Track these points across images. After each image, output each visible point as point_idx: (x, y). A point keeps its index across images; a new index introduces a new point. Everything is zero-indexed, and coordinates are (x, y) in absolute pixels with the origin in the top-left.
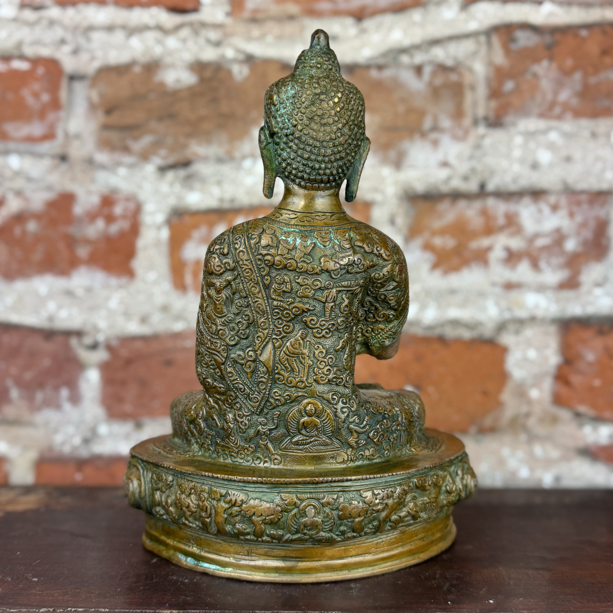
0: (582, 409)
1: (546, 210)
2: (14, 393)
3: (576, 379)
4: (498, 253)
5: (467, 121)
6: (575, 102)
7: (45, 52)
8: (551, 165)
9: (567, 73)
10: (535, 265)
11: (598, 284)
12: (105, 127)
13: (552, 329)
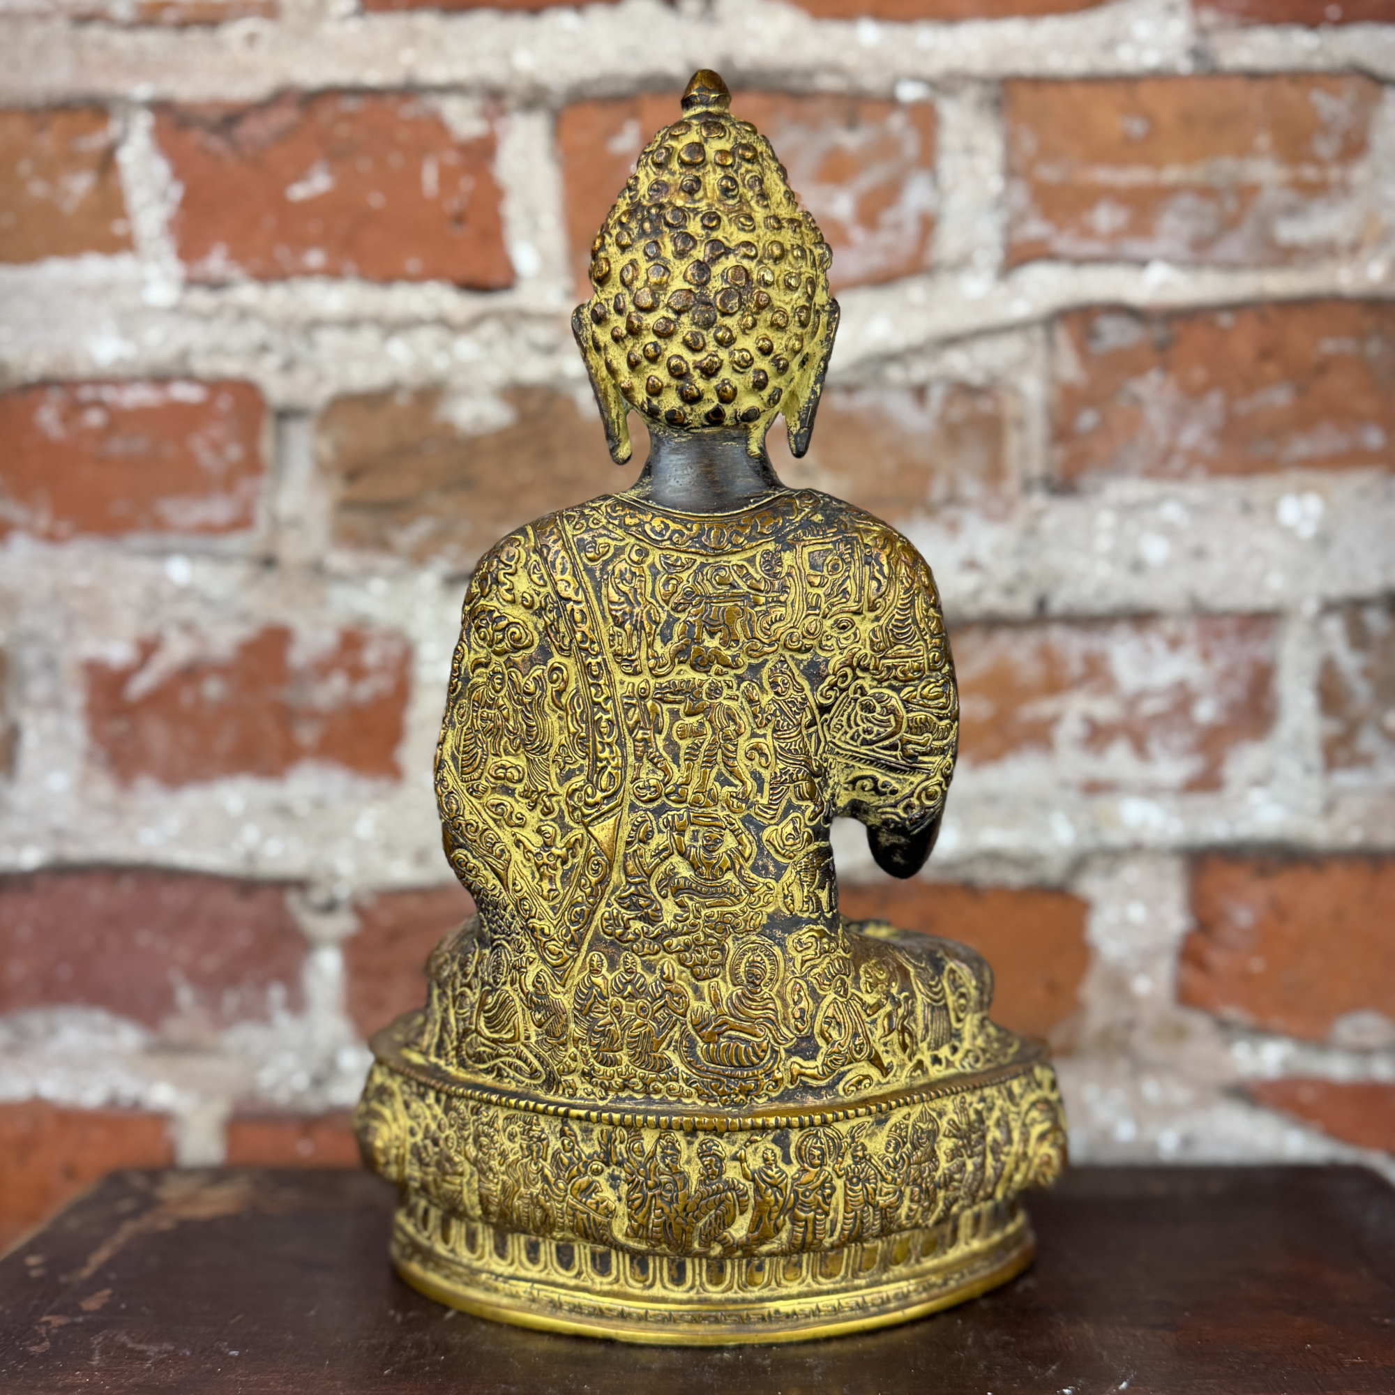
0: (1231, 1013)
1: (1158, 646)
2: (185, 996)
3: (1218, 959)
4: (1070, 729)
5: (1011, 485)
6: (1210, 448)
7: (232, 367)
8: (1169, 565)
9: (1194, 394)
10: (1140, 748)
11: (1259, 782)
12: (346, 505)
13: (1173, 868)
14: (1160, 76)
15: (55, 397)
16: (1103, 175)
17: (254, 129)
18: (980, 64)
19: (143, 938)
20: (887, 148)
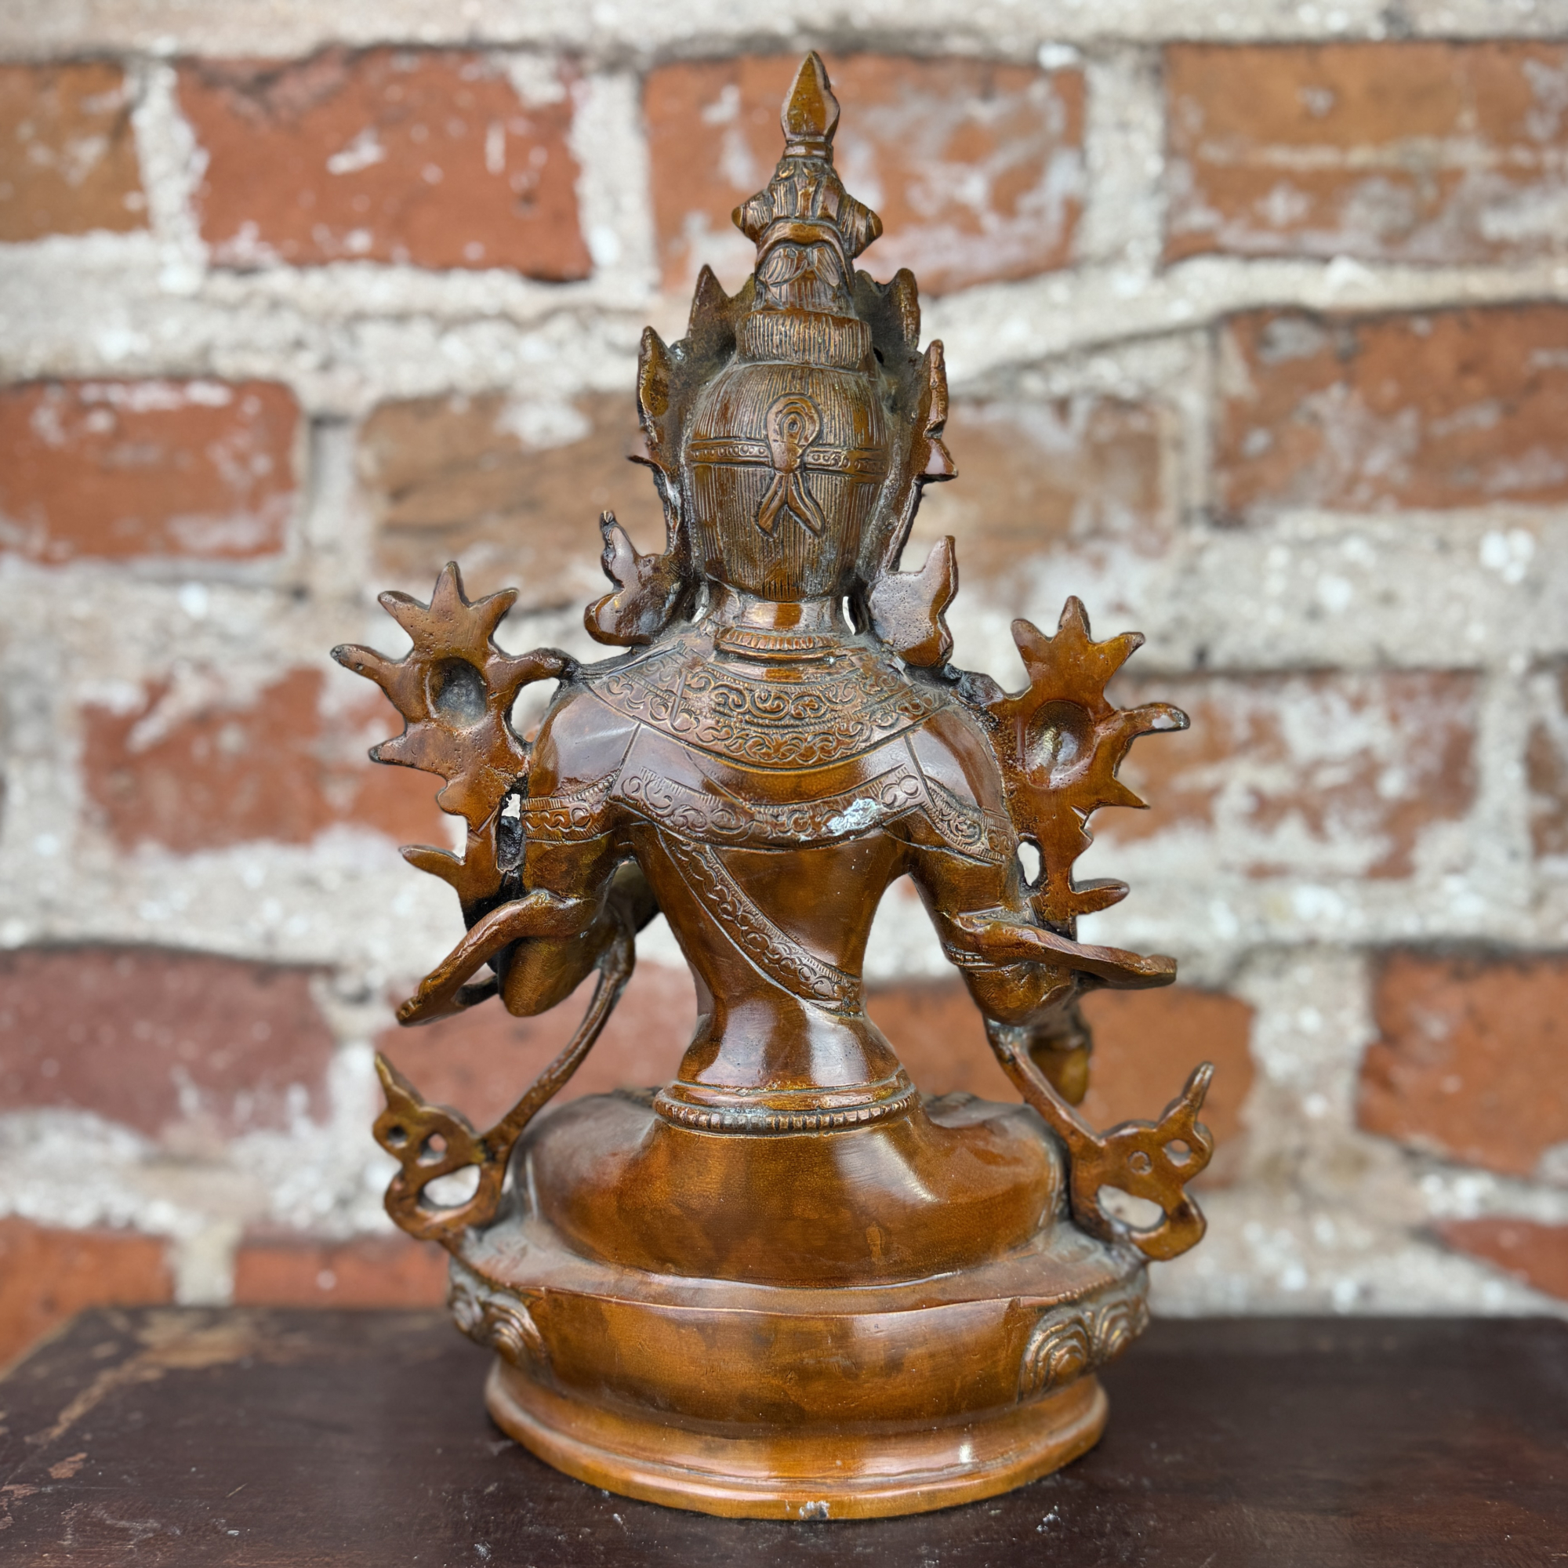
0: (1420, 1140)
1: (1339, 707)
2: (190, 1099)
3: (1405, 1076)
4: (1233, 801)
5: (1167, 517)
6: (1401, 475)
7: (261, 366)
8: (1351, 612)
9: (1384, 413)
10: (1316, 826)
11: (1454, 870)
12: (391, 528)
13: (1354, 967)
14: (1348, 42)
15: (55, 395)
16: (1280, 156)
17: (293, 91)
18: (1137, 26)
19: (143, 1029)
20: (1027, 121)
